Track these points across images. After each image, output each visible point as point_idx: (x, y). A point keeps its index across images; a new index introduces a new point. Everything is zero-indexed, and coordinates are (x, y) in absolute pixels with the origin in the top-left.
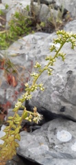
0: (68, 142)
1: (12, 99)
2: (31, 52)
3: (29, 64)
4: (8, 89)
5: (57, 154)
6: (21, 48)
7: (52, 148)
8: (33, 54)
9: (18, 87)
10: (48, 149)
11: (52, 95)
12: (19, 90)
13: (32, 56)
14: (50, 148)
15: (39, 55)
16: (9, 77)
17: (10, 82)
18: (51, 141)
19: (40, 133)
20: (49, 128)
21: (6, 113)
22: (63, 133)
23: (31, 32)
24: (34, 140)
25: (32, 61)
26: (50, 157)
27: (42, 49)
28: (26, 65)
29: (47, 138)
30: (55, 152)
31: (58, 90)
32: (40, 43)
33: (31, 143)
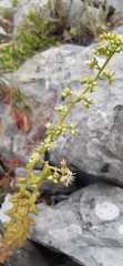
0: (114, 221)
1: (22, 153)
2: (55, 76)
3: (51, 95)
4: (16, 137)
5: (95, 239)
6: (38, 70)
7: (87, 229)
8: (58, 79)
9: (32, 133)
10: (80, 231)
11: (88, 145)
12: (35, 139)
13: (56, 83)
14: (84, 230)
15: (68, 81)
16: (17, 117)
17: (19, 125)
18: (85, 219)
19: (67, 207)
20: (83, 199)
21: (12, 174)
22: (106, 206)
23: (54, 45)
24: (58, 217)
25: (56, 91)
26: (84, 244)
27: (72, 70)
28: (46, 97)
29: (80, 214)
30: (92, 237)
31: (98, 137)
32: (70, 61)
33: (53, 222)
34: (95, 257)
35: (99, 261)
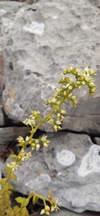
0: (73, 165)
5: (62, 183)
7: (54, 176)
10: (50, 180)
11: (44, 114)
15: (12, 49)
18: (51, 167)
20: (45, 149)
22: (64, 154)
24: (28, 169)
26: (55, 189)
29: (46, 164)
30: (59, 182)
33: (26, 174)
34: (65, 197)
35: (68, 200)
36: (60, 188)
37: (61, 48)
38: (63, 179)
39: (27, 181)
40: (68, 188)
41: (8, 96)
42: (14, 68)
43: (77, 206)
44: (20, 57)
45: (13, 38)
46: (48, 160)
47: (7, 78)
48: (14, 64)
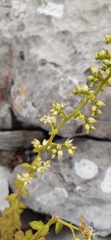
0: (95, 178)
3: (5, 50)
5: (82, 200)
7: (72, 191)
8: (10, 31)
10: (66, 195)
13: (8, 36)
14: (69, 192)
15: (24, 35)
18: (67, 180)
22: (84, 164)
26: (73, 206)
29: (62, 176)
30: (78, 198)
31: (72, 105)
32: (18, 6)
33: (37, 186)
34: (85, 216)
35: (89, 220)
36: (79, 205)
37: (84, 33)
38: (83, 195)
39: (39, 195)
40: (88, 205)
41: (18, 93)
42: (26, 58)
43: (100, 227)
44: (33, 44)
45: (25, 22)
46: (64, 171)
47: (17, 71)
48: (25, 53)
